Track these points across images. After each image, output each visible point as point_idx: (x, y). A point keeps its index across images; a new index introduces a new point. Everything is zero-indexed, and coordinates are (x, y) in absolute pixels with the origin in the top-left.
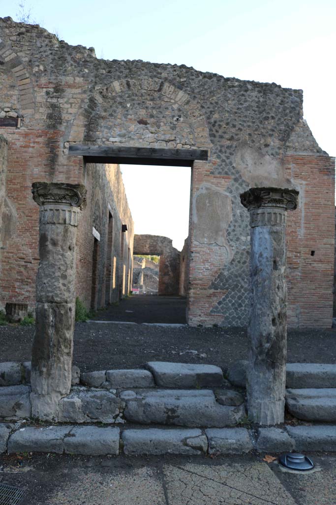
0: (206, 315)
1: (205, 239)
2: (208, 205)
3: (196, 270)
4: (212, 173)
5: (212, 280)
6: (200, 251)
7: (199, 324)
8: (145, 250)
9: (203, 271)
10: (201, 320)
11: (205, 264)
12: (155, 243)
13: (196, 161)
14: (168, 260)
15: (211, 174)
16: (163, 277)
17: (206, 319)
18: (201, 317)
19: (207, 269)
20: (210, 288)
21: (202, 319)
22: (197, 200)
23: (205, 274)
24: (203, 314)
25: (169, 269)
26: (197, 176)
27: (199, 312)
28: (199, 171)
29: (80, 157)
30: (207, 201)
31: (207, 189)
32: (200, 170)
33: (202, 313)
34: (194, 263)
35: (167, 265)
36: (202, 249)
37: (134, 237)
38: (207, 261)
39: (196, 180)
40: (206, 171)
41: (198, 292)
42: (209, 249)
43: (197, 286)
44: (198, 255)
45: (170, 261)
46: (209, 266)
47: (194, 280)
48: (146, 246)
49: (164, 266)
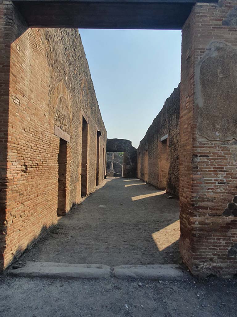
0: (222, 258)
1: (217, 134)
2: (221, 76)
3: (203, 185)
4: (226, 23)
5: (229, 201)
6: (210, 153)
7: (209, 272)
8: (114, 148)
9: (215, 186)
10: (214, 267)
11: (217, 174)
12: (120, 144)
13: (199, 4)
14: (129, 155)
15: (223, 24)
16: (126, 166)
17: (222, 265)
18: (214, 262)
19: (221, 183)
20: (227, 213)
21: (215, 264)
22: (202, 69)
23: (219, 191)
24: (216, 257)
25: (130, 160)
26: (200, 29)
27: (210, 255)
28: (204, 21)
29: (8, 3)
30: (219, 71)
31: (218, 49)
32: (205, 19)
33: (215, 255)
34: (199, 173)
35: (129, 158)
36: (212, 150)
37: (107, 140)
38: (221, 169)
39: (199, 35)
40: (216, 20)
41: (207, 221)
42: (224, 149)
43: (205, 211)
44: (205, 159)
45: (130, 155)
46: (225, 177)
47: (201, 202)
48: (115, 146)
49: (127, 159)
